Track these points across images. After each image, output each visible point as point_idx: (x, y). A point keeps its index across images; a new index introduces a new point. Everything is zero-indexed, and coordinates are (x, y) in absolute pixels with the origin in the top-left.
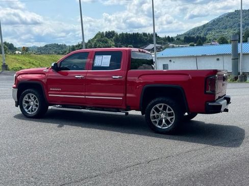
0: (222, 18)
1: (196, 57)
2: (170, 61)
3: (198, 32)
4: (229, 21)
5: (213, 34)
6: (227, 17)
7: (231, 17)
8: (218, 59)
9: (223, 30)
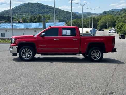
0: (21, 6)
1: (23, 29)
2: (6, 31)
3: (7, 14)
4: (25, 9)
5: (17, 15)
6: (24, 6)
7: (26, 6)
8: (35, 31)
9: (22, 14)
